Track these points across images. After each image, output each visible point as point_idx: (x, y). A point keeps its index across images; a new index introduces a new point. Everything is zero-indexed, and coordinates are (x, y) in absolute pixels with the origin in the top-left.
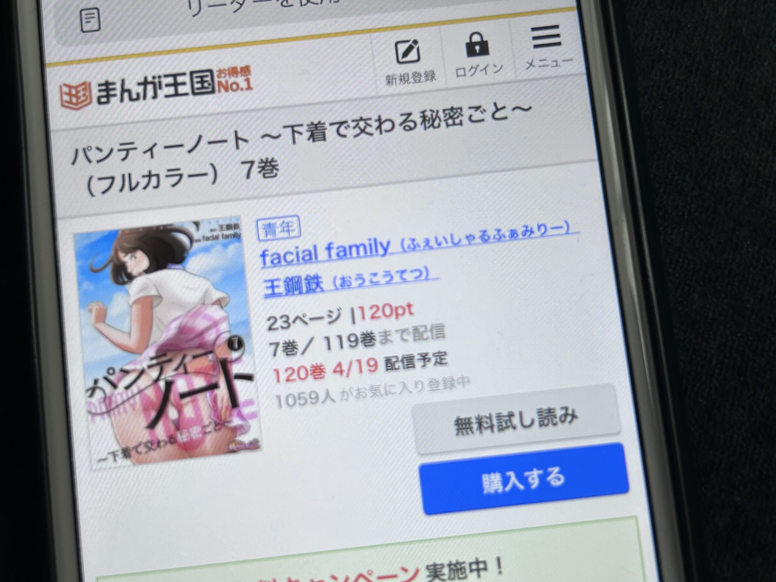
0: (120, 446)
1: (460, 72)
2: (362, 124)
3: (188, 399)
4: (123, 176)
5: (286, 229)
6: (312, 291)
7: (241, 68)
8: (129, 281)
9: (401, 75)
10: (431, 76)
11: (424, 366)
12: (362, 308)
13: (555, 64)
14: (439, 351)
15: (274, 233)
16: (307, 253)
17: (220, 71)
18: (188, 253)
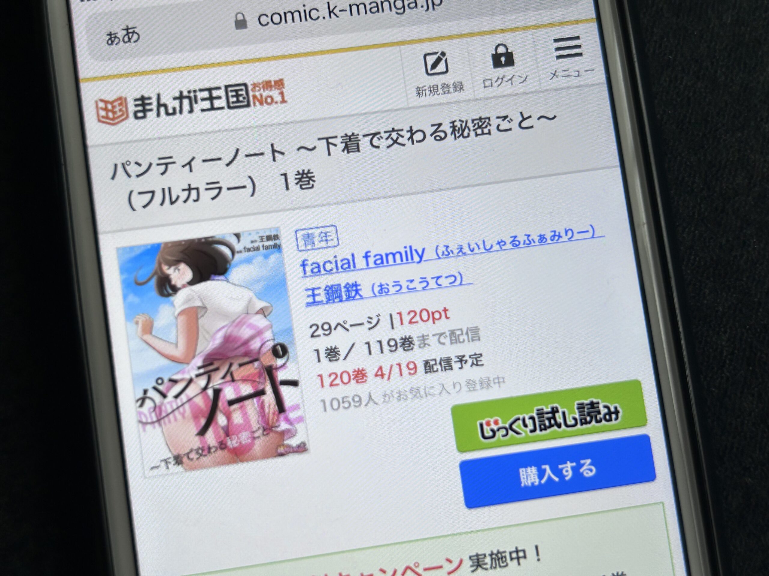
0: (172, 454)
1: (487, 84)
2: (394, 135)
3: (236, 406)
4: (163, 190)
5: (324, 239)
6: (352, 299)
7: (276, 82)
8: (174, 293)
9: (430, 86)
10: (459, 87)
11: (461, 368)
12: (400, 314)
13: (577, 73)
14: (475, 353)
15: (313, 243)
16: (345, 261)
17: (255, 85)
18: (230, 265)
